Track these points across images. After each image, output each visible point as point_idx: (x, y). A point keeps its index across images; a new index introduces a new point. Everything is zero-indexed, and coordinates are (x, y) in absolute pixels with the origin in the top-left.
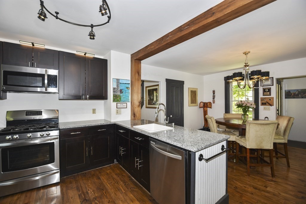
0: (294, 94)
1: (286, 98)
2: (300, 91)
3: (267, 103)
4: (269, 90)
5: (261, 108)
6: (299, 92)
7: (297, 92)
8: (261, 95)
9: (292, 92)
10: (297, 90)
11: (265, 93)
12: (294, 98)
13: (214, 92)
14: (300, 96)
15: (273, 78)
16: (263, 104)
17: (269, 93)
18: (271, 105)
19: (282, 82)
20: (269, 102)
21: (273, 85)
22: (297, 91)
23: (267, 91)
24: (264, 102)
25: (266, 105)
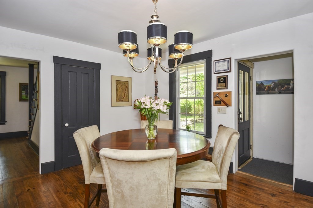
0: (269, 87)
1: (257, 93)
2: (276, 82)
3: (222, 102)
4: (225, 80)
5: (215, 109)
6: (275, 84)
7: (272, 85)
8: (214, 89)
9: (265, 84)
10: (273, 81)
11: (219, 84)
12: (268, 93)
13: (156, 83)
14: (276, 90)
15: (230, 59)
16: (218, 103)
17: (224, 84)
18: (227, 105)
19: (253, 68)
20: (225, 99)
21: (230, 71)
22: (272, 83)
23: (222, 81)
24: (218, 99)
25: (221, 104)
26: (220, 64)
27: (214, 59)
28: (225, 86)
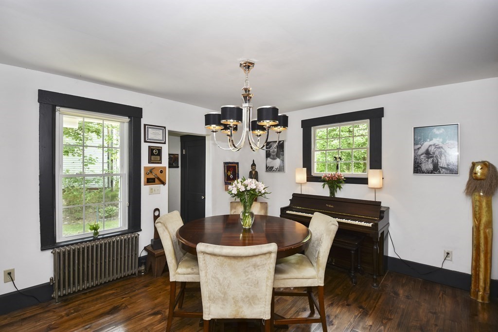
3: (156, 180)
4: (160, 151)
5: (145, 189)
8: (145, 162)
11: (152, 157)
15: (165, 128)
16: (150, 181)
17: (159, 157)
18: (164, 183)
20: (161, 176)
21: (165, 143)
23: (156, 153)
24: (151, 176)
25: (155, 182)
26: (154, 131)
27: (144, 121)
28: (159, 159)
